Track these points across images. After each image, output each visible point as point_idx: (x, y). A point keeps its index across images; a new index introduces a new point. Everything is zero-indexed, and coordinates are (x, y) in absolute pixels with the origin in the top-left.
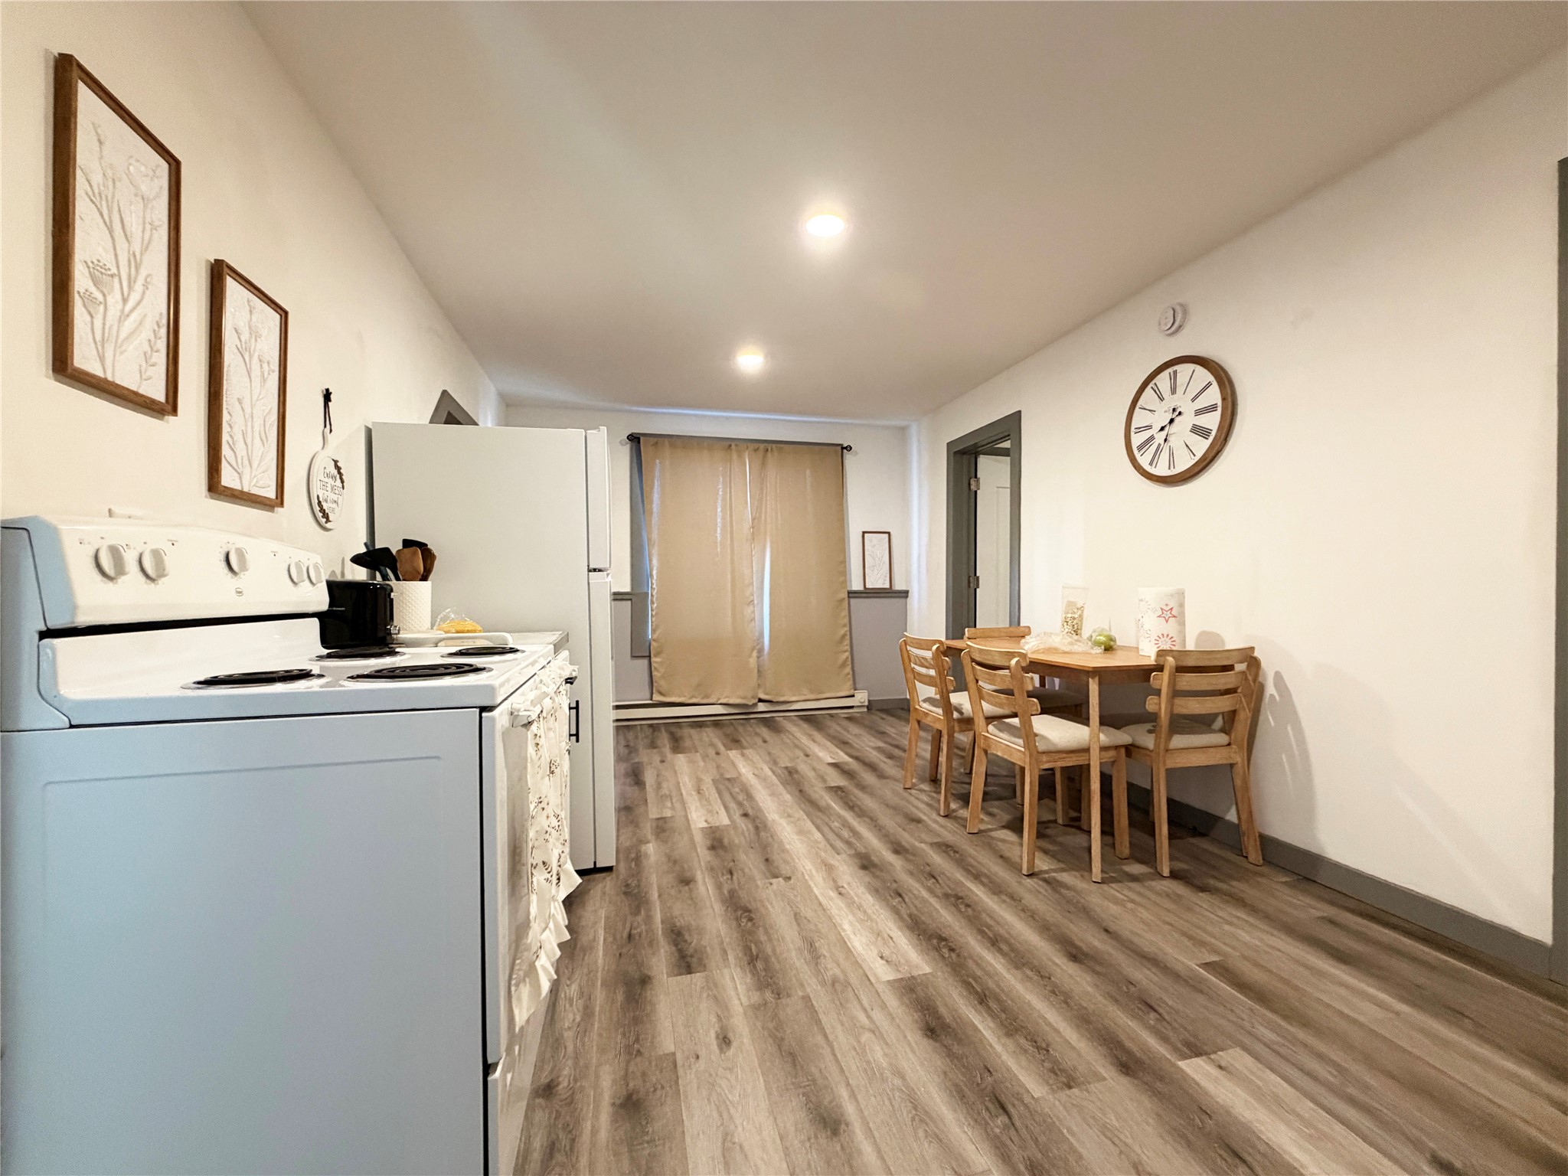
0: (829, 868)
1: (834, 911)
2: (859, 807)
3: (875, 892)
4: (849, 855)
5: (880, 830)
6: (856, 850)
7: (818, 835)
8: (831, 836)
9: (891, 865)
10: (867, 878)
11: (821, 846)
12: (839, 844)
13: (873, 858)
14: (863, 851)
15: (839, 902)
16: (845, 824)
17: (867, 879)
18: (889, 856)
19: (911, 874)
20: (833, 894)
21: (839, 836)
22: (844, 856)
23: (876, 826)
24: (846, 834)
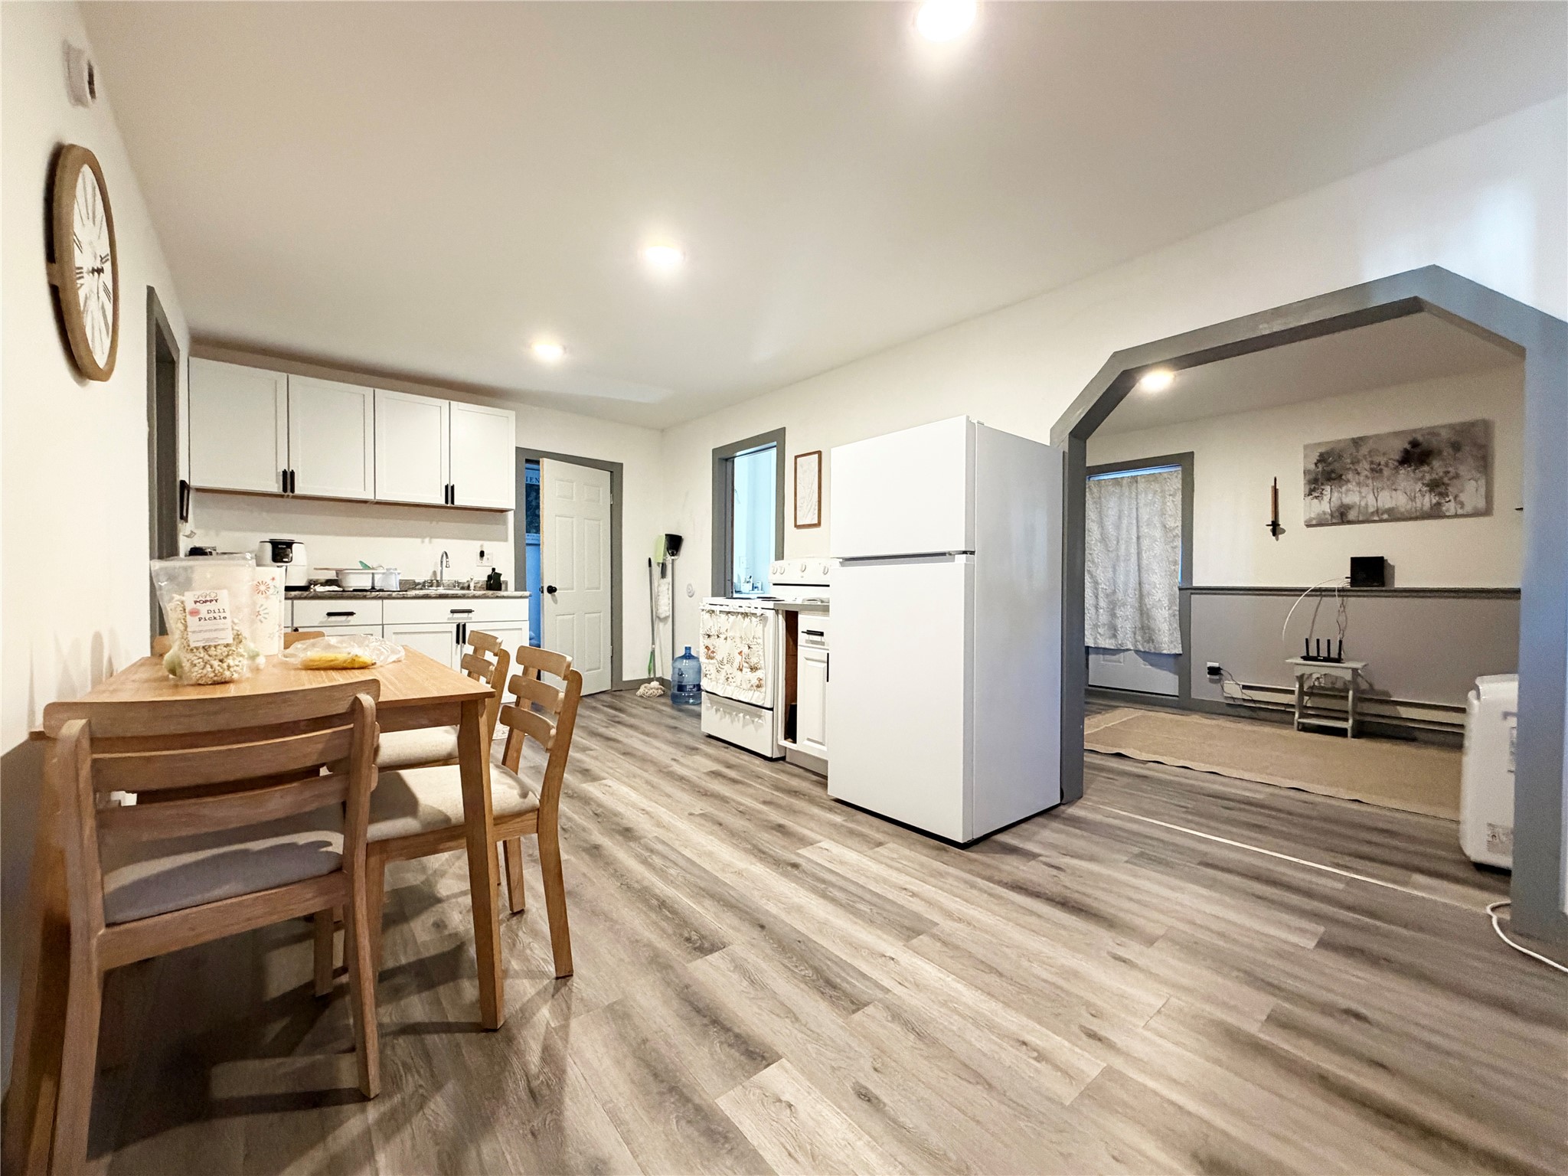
0: (659, 824)
1: (644, 800)
2: (651, 907)
3: (616, 814)
4: (645, 837)
5: (616, 871)
6: (640, 843)
7: (687, 853)
8: (673, 856)
9: (602, 834)
10: (626, 823)
11: (678, 842)
12: (659, 847)
13: (620, 838)
14: (632, 844)
15: (643, 806)
16: (662, 873)
17: (624, 821)
18: (605, 841)
19: (584, 830)
20: (649, 809)
21: (664, 857)
22: (650, 836)
23: (622, 876)
24: (657, 861)
